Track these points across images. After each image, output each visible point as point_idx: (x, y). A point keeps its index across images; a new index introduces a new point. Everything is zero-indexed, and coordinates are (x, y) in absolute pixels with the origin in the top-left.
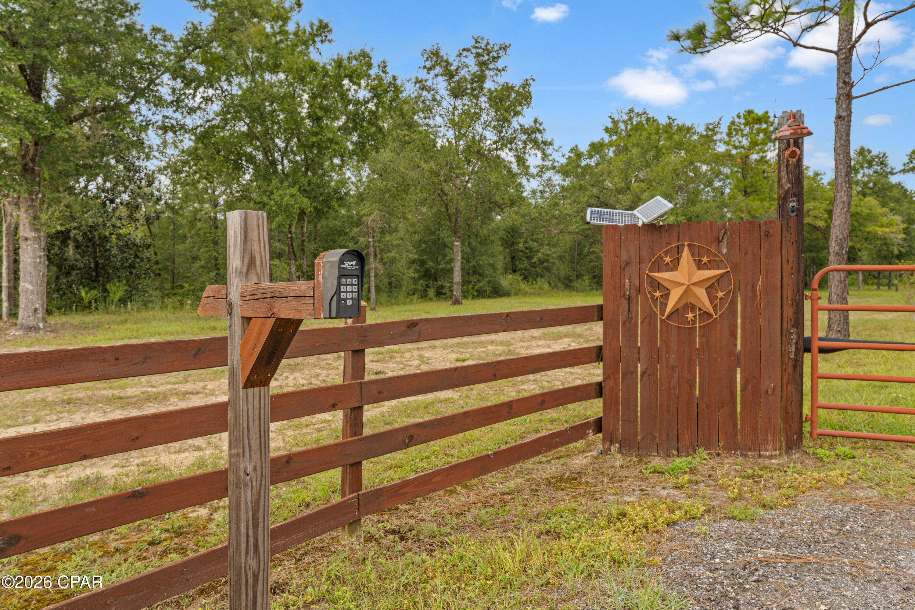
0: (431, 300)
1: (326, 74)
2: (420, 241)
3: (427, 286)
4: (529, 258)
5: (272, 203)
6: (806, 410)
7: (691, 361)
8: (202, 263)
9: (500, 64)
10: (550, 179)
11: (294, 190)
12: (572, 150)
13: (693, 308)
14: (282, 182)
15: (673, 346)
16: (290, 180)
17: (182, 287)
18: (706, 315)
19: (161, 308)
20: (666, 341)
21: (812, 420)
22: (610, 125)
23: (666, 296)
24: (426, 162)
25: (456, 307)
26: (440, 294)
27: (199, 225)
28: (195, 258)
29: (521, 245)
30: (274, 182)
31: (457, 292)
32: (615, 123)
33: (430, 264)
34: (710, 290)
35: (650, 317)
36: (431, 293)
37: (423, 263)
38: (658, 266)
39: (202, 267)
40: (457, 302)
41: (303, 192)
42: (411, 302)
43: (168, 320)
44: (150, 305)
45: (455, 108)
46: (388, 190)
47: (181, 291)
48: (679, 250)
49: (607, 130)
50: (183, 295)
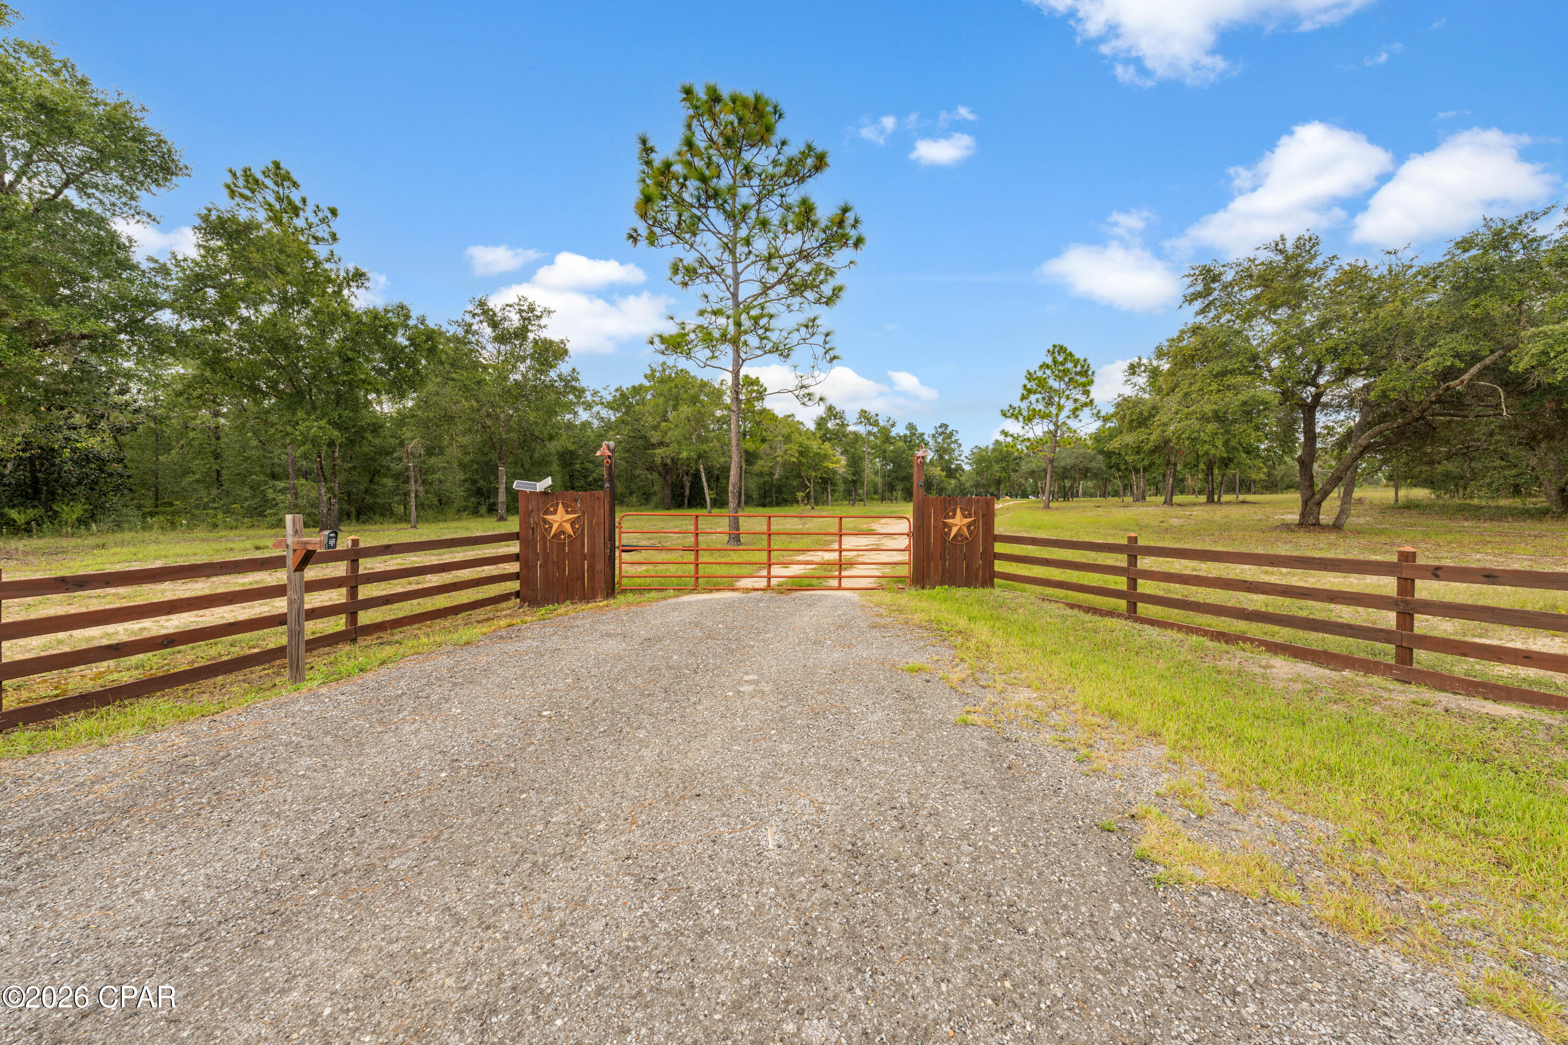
0: (482, 516)
1: (360, 322)
2: (472, 461)
3: (479, 503)
4: (586, 477)
5: (297, 433)
6: (617, 579)
7: (564, 559)
8: (197, 477)
9: (543, 322)
10: (598, 413)
11: (323, 423)
12: (617, 390)
13: (564, 533)
14: (308, 414)
15: (555, 552)
16: (319, 412)
17: (171, 504)
18: (570, 536)
19: (143, 529)
20: (551, 549)
21: (620, 583)
22: (648, 372)
23: (551, 527)
24: (466, 400)
25: (501, 523)
26: (492, 509)
27: (192, 434)
28: (187, 472)
29: (578, 466)
30: (299, 414)
31: (501, 510)
32: (653, 371)
33: (482, 483)
34: (572, 524)
35: (544, 538)
36: (483, 509)
37: (474, 482)
38: (547, 512)
39: (198, 481)
40: (502, 519)
41: (334, 424)
42: (460, 519)
43: (157, 542)
44: (126, 526)
45: (499, 352)
46: (431, 420)
47: (169, 509)
48: (557, 504)
49: (646, 376)
50: (174, 513)
